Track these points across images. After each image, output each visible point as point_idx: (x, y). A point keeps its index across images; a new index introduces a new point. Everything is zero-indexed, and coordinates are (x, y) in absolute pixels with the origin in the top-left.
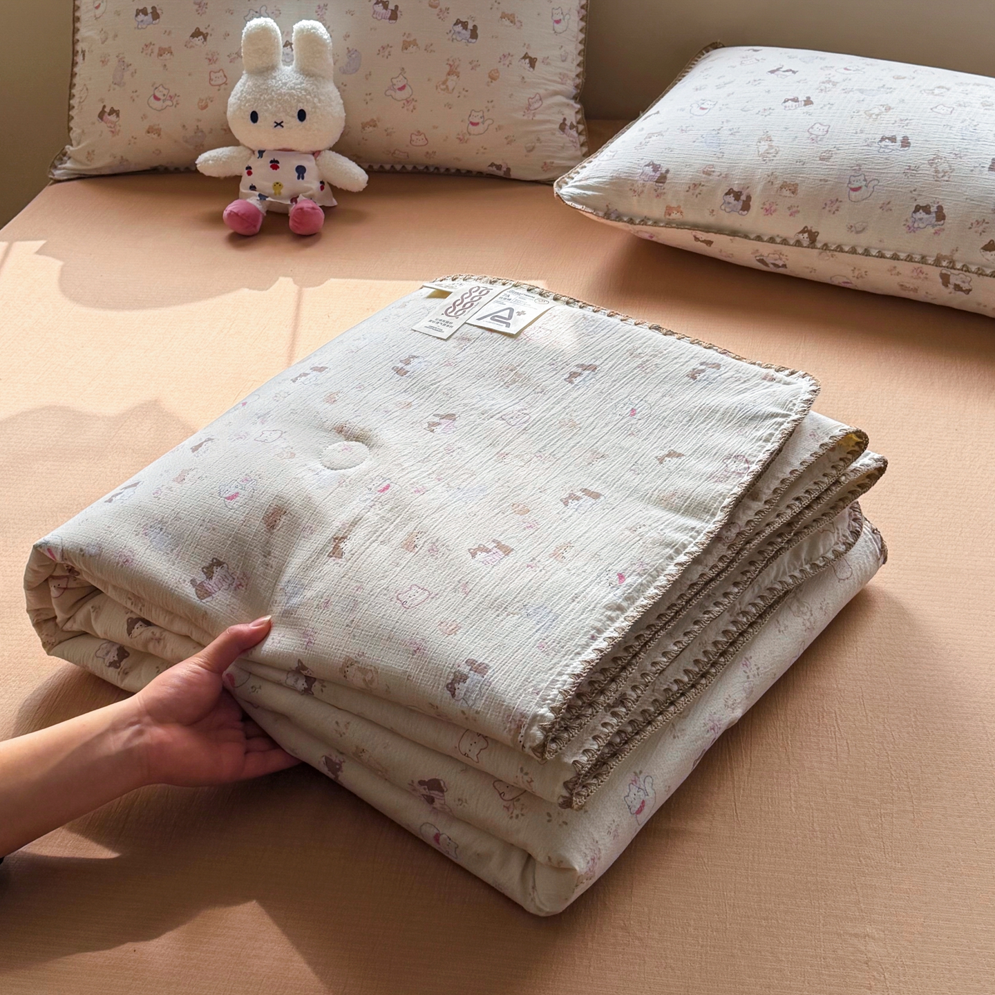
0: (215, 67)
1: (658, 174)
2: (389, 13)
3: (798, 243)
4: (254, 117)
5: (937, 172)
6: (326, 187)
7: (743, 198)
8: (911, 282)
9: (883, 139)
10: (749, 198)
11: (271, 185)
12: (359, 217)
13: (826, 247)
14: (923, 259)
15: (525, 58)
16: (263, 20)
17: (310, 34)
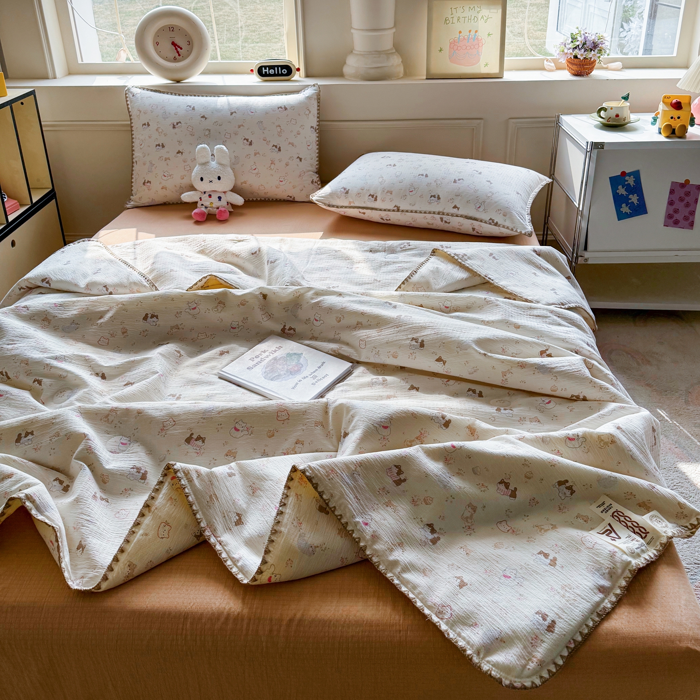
0: (186, 164)
1: (346, 191)
2: (249, 143)
3: (394, 211)
4: (202, 179)
5: (437, 184)
6: (229, 204)
7: (375, 197)
8: (431, 222)
9: (419, 175)
10: (376, 197)
11: (209, 203)
12: (241, 215)
13: (403, 211)
14: (434, 213)
15: (298, 158)
16: (203, 145)
17: (221, 150)
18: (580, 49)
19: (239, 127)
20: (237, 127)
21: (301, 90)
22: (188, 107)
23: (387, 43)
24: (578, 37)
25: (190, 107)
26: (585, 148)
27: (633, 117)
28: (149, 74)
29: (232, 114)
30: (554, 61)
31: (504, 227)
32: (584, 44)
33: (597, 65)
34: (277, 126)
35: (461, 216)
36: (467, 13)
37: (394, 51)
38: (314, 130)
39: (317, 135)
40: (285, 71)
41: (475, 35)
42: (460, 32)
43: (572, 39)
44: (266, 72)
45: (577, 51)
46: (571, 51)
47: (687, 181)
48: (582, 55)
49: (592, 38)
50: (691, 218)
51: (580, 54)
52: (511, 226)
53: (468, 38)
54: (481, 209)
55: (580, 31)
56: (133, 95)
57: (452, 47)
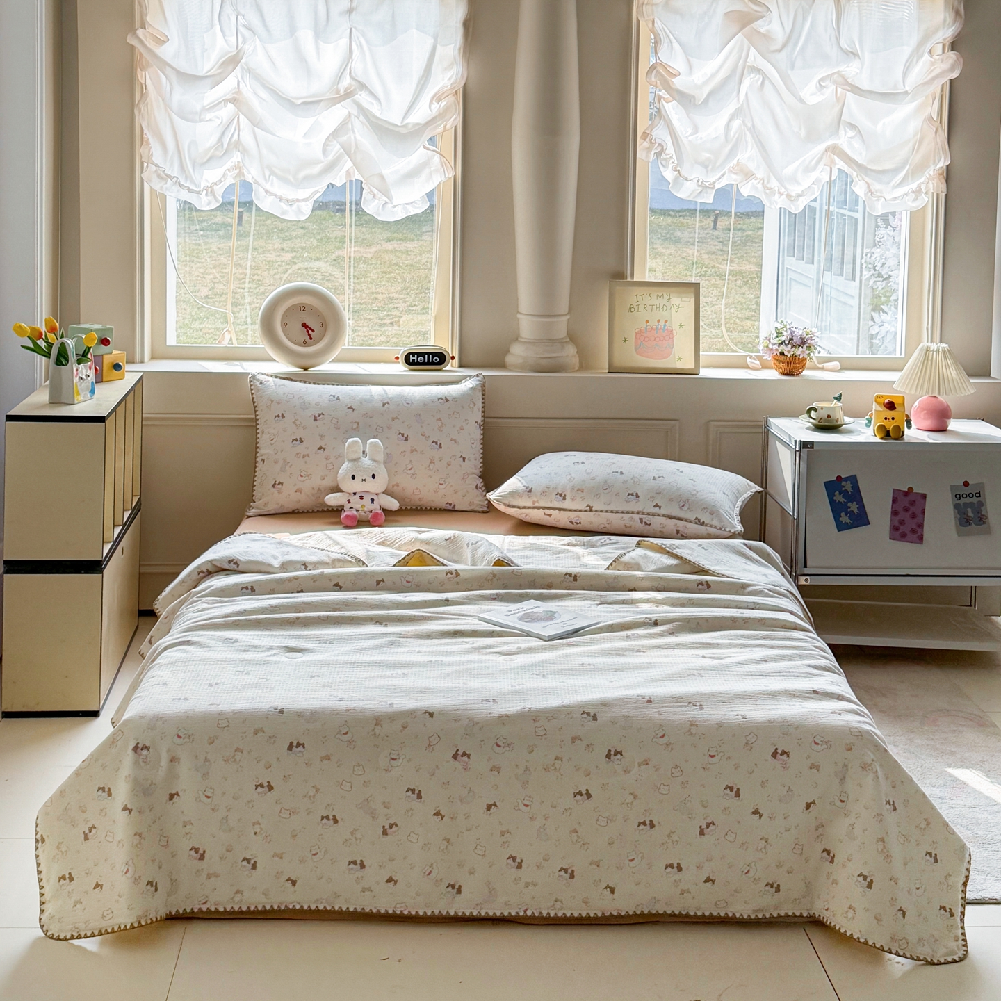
0: (328, 462)
2: (404, 438)
3: (586, 511)
4: (353, 477)
5: (634, 482)
7: (563, 495)
8: (628, 524)
9: (613, 472)
10: (565, 495)
11: (360, 506)
13: (596, 511)
14: (633, 513)
15: (461, 457)
16: (355, 439)
17: (374, 445)
18: (786, 345)
19: (393, 419)
20: (391, 419)
21: (461, 381)
22: (332, 397)
23: (561, 331)
24: (783, 332)
25: (334, 396)
26: (794, 447)
27: (847, 419)
28: (275, 360)
29: (384, 405)
30: (760, 358)
31: (711, 526)
32: (791, 339)
33: (808, 364)
34: (437, 420)
35: (664, 516)
36: (655, 301)
37: (568, 340)
38: (478, 426)
39: (482, 432)
40: (436, 359)
41: (665, 325)
42: (647, 322)
43: (777, 333)
44: (413, 360)
45: (782, 347)
46: (776, 347)
47: (910, 489)
48: (789, 352)
49: (799, 333)
50: (919, 530)
51: (787, 350)
52: (718, 525)
53: (657, 328)
54: (685, 508)
55: (785, 326)
56: (261, 383)
57: (638, 336)
